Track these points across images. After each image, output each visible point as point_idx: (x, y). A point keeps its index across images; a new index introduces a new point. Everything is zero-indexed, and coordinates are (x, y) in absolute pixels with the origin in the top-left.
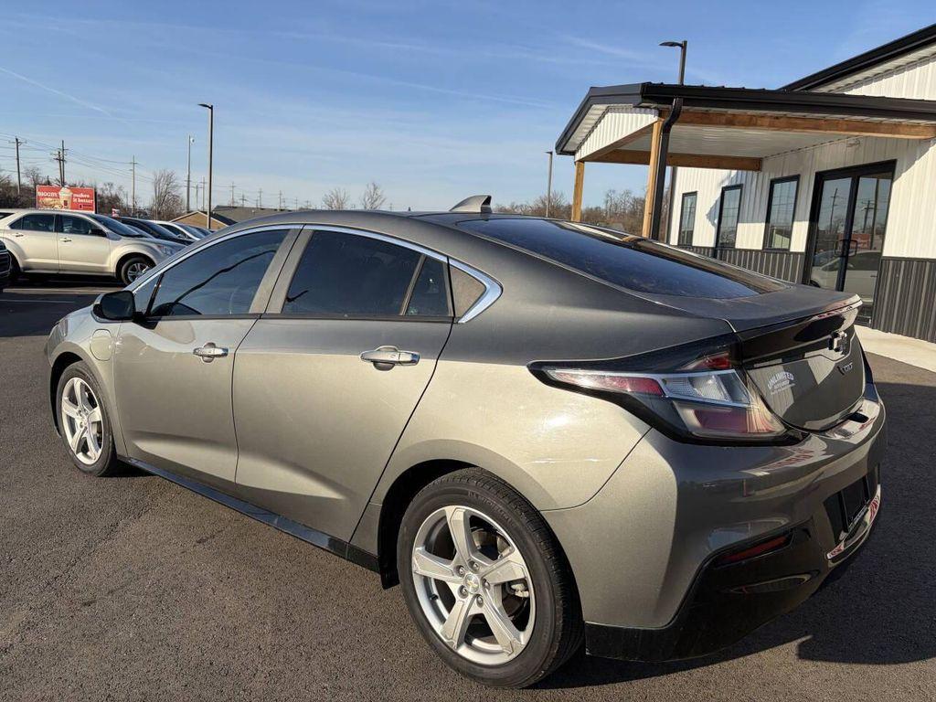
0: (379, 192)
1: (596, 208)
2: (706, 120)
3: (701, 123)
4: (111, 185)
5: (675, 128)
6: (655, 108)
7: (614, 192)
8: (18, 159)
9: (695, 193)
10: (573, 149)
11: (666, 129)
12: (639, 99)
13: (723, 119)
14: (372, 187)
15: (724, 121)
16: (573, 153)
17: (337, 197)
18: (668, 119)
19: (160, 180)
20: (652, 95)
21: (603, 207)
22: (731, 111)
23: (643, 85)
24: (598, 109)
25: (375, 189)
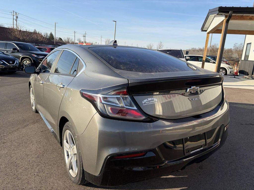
0: (162, 44)
1: (231, 49)
2: (242, 18)
3: (241, 19)
4: (96, 43)
5: (231, 22)
6: (224, 15)
7: (237, 44)
8: (75, 36)
9: (251, 43)
10: (206, 30)
11: (227, 22)
12: (218, 12)
13: (248, 18)
14: (160, 42)
15: (249, 19)
16: (206, 31)
17: (150, 45)
18: (228, 18)
19: (107, 41)
20: (222, 10)
21: (233, 48)
22: (251, 15)
23: (219, 7)
24: (211, 16)
25: (161, 43)
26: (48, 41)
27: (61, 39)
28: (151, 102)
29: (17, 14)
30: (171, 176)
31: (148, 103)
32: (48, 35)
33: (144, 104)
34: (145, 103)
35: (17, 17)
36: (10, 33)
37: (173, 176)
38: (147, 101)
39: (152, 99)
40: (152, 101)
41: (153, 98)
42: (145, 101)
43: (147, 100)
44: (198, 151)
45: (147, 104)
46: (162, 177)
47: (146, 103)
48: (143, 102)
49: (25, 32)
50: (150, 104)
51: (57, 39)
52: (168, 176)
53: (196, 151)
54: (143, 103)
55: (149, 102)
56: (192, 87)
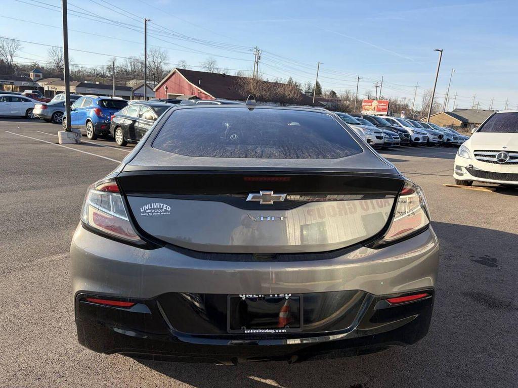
26: (301, 98)
27: (333, 93)
28: (157, 211)
29: (260, 52)
30: (271, 381)
31: (150, 212)
32: (311, 87)
33: (143, 213)
34: (145, 212)
35: (260, 57)
36: (241, 86)
37: (274, 383)
38: (150, 208)
39: (160, 205)
40: (160, 208)
41: (162, 205)
42: (146, 207)
43: (151, 206)
44: (270, 335)
45: (148, 213)
46: (251, 377)
47: (147, 211)
48: (141, 209)
49: (265, 82)
50: (154, 214)
51: (327, 93)
52: (266, 379)
53: (263, 331)
54: (142, 211)
55: (153, 211)
56: (261, 193)
